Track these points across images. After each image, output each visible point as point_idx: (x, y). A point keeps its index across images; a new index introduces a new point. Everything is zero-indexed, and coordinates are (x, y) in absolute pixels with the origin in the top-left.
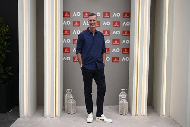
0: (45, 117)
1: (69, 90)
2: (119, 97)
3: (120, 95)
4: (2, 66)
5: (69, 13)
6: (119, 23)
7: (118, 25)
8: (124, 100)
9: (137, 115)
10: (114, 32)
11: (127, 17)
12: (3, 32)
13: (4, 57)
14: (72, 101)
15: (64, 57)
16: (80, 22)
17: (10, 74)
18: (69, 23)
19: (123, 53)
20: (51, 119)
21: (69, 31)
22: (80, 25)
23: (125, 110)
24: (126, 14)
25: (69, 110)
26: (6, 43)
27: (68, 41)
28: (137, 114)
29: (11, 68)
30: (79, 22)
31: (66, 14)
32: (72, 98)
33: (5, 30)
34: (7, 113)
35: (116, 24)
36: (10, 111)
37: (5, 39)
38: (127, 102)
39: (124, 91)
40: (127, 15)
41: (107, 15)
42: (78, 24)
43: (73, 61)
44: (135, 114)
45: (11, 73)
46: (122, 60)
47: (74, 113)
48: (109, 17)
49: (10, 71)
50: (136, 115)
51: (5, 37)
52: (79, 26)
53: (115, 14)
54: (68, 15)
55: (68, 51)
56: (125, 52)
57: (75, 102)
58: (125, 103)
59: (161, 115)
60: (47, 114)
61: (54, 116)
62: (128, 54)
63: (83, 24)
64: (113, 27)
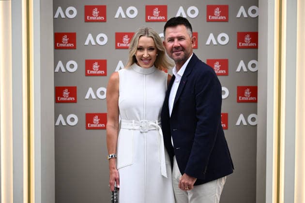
6: (224, 10)
7: (221, 15)
10: (211, 37)
15: (60, 116)
16: (107, 8)
18: (72, 12)
19: (239, 101)
22: (107, 17)
27: (72, 66)
35: (217, 12)
42: (99, 15)
43: (87, 128)
46: (236, 121)
52: (105, 21)
55: (70, 96)
56: (246, 99)
62: (252, 104)
63: (117, 16)
64: (208, 20)
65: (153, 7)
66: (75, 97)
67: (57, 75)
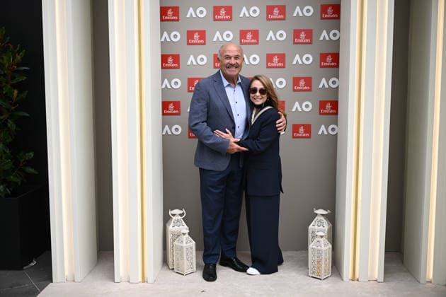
0: (116, 281)
1: (177, 212)
2: (310, 231)
3: (311, 226)
4: (8, 152)
5: (176, 11)
7: (306, 38)
8: (322, 240)
9: (358, 280)
10: (297, 57)
11: (333, 16)
12: (7, 65)
13: (14, 127)
14: (184, 242)
15: (167, 126)
16: (207, 32)
17: (31, 170)
18: (176, 36)
20: (131, 286)
21: (176, 58)
22: (207, 40)
23: (323, 266)
24: (330, 8)
25: (178, 265)
26: (16, 92)
27: (176, 83)
28: (357, 276)
29: (32, 154)
30: (202, 34)
31: (168, 14)
32: (184, 234)
33: (14, 57)
34: (23, 270)
35: (303, 35)
36: (32, 264)
37: (14, 82)
38: (330, 246)
39: (323, 215)
40: (333, 11)
41: (276, 13)
42: (200, 39)
43: (189, 137)
44: (350, 276)
45: (32, 168)
46: (318, 131)
47: (190, 271)
48: (284, 19)
49: (29, 163)
50: (353, 281)
51: (13, 78)
52: (204, 44)
53: (298, 9)
54: (173, 15)
55: (175, 109)
57: (194, 242)
58: (324, 248)
59: (421, 281)
60: (121, 274)
61: (140, 279)
62: (333, 116)
63: (215, 39)
64: (295, 43)
65: (247, 31)
66: (179, 110)
67: (164, 91)
